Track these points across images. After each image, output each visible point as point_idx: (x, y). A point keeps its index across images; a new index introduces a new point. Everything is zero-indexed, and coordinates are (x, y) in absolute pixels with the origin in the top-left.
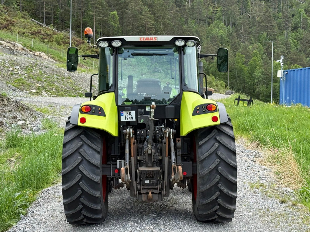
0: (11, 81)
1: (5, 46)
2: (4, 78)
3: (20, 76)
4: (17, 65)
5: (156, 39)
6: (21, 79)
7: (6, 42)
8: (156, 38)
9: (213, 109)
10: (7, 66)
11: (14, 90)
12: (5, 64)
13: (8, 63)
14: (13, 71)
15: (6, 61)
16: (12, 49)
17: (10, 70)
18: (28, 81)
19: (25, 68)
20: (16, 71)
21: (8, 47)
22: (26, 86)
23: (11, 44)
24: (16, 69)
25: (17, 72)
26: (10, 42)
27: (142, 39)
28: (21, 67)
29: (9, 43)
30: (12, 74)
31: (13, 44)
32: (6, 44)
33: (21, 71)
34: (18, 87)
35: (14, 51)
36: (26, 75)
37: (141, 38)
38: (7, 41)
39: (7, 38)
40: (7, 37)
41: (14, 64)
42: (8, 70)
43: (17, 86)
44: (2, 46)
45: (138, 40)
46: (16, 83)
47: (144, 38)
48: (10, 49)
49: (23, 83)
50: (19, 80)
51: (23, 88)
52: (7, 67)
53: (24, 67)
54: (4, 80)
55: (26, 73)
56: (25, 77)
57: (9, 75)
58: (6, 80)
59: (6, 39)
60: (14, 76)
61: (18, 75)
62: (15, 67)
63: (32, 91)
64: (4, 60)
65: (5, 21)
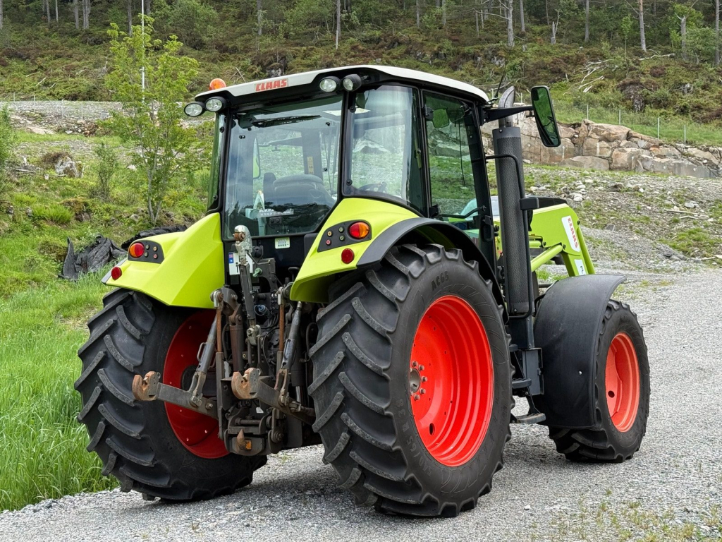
0: (671, 237)
1: (699, 159)
2: (654, 230)
3: (695, 224)
4: (692, 199)
5: (285, 84)
6: (696, 230)
7: (701, 149)
8: (285, 80)
9: (363, 234)
10: (667, 202)
11: (668, 257)
12: (665, 198)
13: (673, 196)
14: (681, 213)
15: (669, 192)
16: (714, 165)
17: (674, 213)
18: (714, 234)
19: (710, 205)
20: (687, 214)
21: (705, 161)
22: (704, 246)
23: (713, 152)
24: (688, 208)
25: (690, 214)
26: (711, 148)
27: (260, 87)
28: (702, 203)
29: (707, 150)
30: (676, 222)
31: (717, 152)
32: (701, 154)
33: (701, 212)
34: (685, 249)
35: (718, 168)
36: (711, 220)
37: (258, 85)
38: (703, 147)
39: (705, 140)
40: (705, 138)
41: (687, 197)
42: (668, 212)
43: (682, 248)
44: (689, 160)
45: (253, 91)
46: (681, 240)
47: (263, 84)
48: (710, 164)
49: (698, 241)
50: (691, 233)
51: (696, 251)
52: (668, 206)
53: (708, 201)
54: (655, 235)
55: (711, 217)
56: (706, 227)
57: (669, 224)
58: (659, 234)
59: (701, 143)
60: (681, 225)
61: (692, 221)
62: (686, 204)
63: (717, 258)
64: (663, 190)
65: (717, 102)
